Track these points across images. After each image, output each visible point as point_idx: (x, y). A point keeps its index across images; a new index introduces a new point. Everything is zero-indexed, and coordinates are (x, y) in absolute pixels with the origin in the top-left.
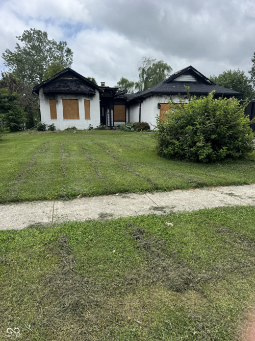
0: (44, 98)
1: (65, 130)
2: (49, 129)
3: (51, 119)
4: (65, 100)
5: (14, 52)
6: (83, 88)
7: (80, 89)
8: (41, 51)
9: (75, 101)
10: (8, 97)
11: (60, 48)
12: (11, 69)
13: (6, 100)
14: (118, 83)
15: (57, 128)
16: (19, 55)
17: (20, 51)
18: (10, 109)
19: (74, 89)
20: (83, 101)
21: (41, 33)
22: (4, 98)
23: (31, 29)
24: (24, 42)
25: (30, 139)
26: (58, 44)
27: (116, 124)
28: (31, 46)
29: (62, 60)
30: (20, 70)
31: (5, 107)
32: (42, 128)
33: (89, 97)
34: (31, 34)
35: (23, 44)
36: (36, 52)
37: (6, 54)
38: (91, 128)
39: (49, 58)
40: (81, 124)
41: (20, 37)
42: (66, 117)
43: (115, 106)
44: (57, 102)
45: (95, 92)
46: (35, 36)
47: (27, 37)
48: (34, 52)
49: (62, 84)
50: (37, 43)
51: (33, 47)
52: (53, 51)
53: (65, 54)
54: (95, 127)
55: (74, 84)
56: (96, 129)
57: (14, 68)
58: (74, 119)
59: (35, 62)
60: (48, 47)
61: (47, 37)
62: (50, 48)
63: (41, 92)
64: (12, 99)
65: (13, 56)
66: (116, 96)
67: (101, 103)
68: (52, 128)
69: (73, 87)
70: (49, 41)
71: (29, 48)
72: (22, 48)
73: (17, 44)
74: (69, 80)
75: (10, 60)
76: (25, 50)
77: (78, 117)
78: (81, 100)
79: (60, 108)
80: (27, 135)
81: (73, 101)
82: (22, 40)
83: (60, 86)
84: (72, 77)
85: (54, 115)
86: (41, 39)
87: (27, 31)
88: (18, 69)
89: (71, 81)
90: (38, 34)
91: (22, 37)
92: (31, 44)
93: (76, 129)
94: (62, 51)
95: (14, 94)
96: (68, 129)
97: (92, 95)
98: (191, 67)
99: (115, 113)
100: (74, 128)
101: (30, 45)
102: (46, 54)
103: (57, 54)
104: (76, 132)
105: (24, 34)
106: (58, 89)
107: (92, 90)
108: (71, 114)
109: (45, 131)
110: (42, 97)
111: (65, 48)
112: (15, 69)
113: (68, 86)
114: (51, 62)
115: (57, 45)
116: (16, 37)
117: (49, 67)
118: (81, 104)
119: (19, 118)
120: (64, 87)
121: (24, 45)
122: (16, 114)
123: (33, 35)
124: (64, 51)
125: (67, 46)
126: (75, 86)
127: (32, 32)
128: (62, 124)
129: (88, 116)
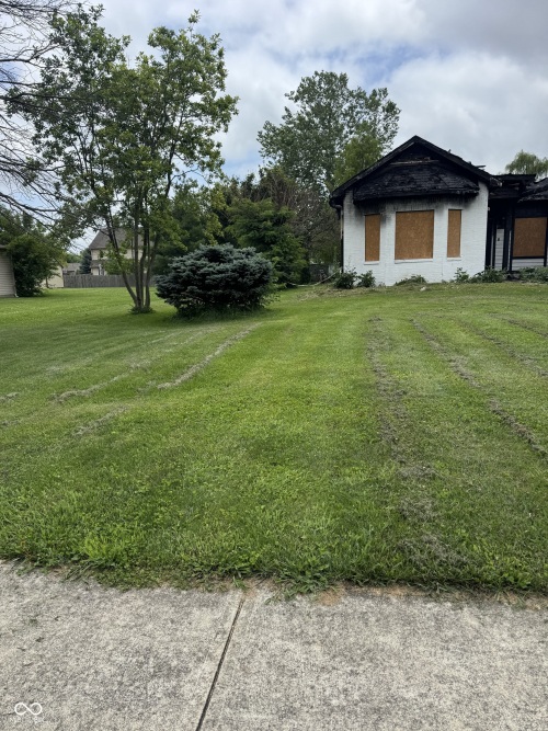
0: (353, 213)
1: (397, 284)
2: (359, 285)
3: (366, 260)
4: (402, 215)
5: (280, 127)
6: (449, 181)
7: (440, 186)
8: (332, 115)
9: (426, 214)
10: (272, 218)
11: (373, 104)
12: (273, 161)
13: (269, 223)
14: (508, 167)
15: (377, 282)
16: (289, 130)
17: (290, 123)
18: (273, 243)
19: (427, 185)
20: (446, 213)
21: (335, 77)
22: (265, 220)
23: (316, 73)
24: (299, 102)
25: (328, 309)
26: (368, 96)
27: (517, 265)
28: (312, 109)
29: (374, 130)
30: (288, 162)
31: (267, 239)
32: (345, 283)
33: (460, 203)
34: (314, 83)
35: (297, 108)
36: (322, 120)
37: (264, 132)
38: (463, 279)
39: (346, 129)
40: (438, 268)
41: (292, 93)
42: (400, 254)
43: (518, 221)
44: (383, 220)
45: (478, 189)
46: (323, 85)
47: (307, 91)
48: (317, 120)
49: (397, 177)
50: (324, 101)
51: (318, 111)
52: (358, 113)
53: (382, 116)
54: (471, 274)
55: (427, 174)
56: (474, 280)
57: (278, 158)
58: (420, 257)
59: (319, 141)
60: (346, 106)
61: (345, 85)
62: (352, 108)
63: (347, 201)
64: (279, 221)
65: (276, 135)
66: (527, 195)
67: (490, 215)
68: (367, 281)
69: (425, 182)
70: (351, 94)
71: (308, 114)
72: (295, 117)
73: (286, 109)
74: (413, 166)
75: (272, 143)
76: (301, 119)
77: (430, 254)
78: (442, 211)
79: (388, 234)
80: (316, 299)
81: (420, 214)
82: (296, 99)
83: (392, 182)
84: (421, 159)
85: (372, 252)
86: (333, 91)
87: (308, 79)
88: (285, 159)
89: (420, 168)
90: (329, 82)
91: (296, 94)
92: (313, 105)
93: (423, 280)
94: (376, 110)
95: (284, 210)
96: (403, 283)
97: (467, 198)
99: (517, 237)
100: (419, 280)
101: (311, 107)
102: (341, 121)
103: (365, 117)
104: (427, 290)
105: (301, 85)
106: (389, 190)
107: (471, 184)
108: (413, 245)
109: (351, 287)
110: (350, 212)
111: (384, 103)
112: (279, 161)
113: (412, 180)
114: (351, 136)
115: (366, 99)
116: (286, 95)
117: (347, 147)
118: (441, 222)
119: (291, 261)
120: (402, 183)
121: (299, 109)
122: (286, 253)
123: (319, 85)
124: (380, 109)
125: (387, 98)
126: (430, 179)
127: (317, 79)
128: (389, 270)
129: (454, 248)
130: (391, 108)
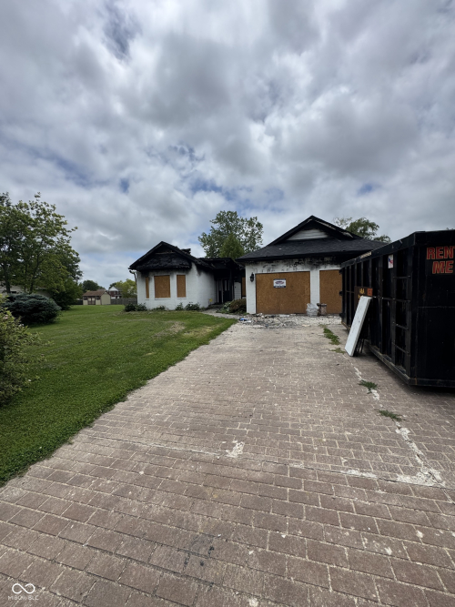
0: (140, 276)
3: (144, 297)
4: (156, 277)
5: (209, 234)
6: (175, 262)
7: (169, 264)
9: (167, 277)
15: (147, 308)
16: (214, 235)
17: (214, 232)
19: (166, 264)
20: (175, 277)
21: (232, 213)
26: (249, 220)
33: (183, 272)
40: (173, 302)
42: (157, 295)
44: (149, 279)
45: (191, 266)
47: (220, 219)
58: (165, 297)
65: (208, 237)
68: (143, 308)
69: (164, 262)
72: (216, 230)
73: (212, 227)
74: (164, 254)
75: (205, 241)
77: (169, 296)
78: (173, 276)
81: (164, 277)
82: (216, 223)
89: (166, 256)
91: (215, 220)
97: (187, 269)
98: (312, 217)
99: (243, 287)
107: (187, 264)
108: (163, 291)
113: (159, 261)
115: (248, 222)
118: (173, 282)
121: (218, 227)
123: (224, 216)
126: (167, 261)
128: (153, 302)
129: (182, 293)
130: (259, 225)
